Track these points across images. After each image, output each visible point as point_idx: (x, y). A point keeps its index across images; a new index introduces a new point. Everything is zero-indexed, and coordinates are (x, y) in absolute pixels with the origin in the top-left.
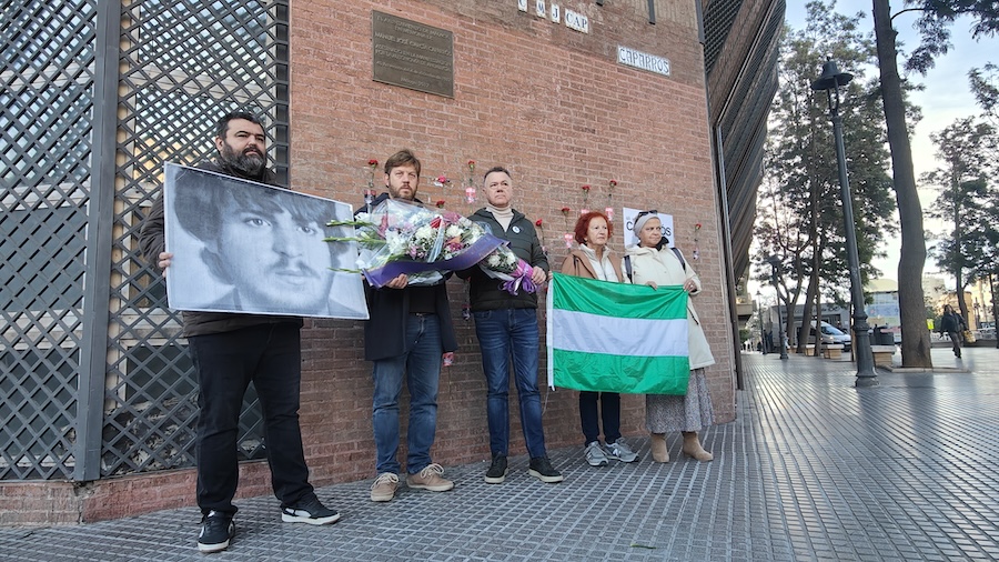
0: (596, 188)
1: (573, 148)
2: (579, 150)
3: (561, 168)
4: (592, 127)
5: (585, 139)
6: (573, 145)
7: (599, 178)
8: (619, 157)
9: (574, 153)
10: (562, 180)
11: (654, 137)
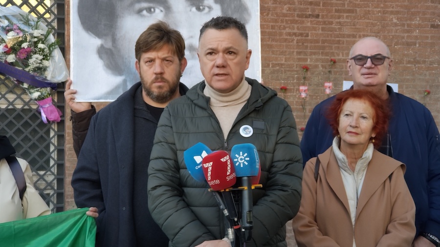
0: (316, 66)
1: (295, 34)
2: (301, 35)
3: (282, 53)
4: (316, 12)
5: (309, 24)
6: (296, 31)
7: (320, 57)
8: (343, 36)
9: (296, 38)
10: (283, 62)
11: (384, 13)
